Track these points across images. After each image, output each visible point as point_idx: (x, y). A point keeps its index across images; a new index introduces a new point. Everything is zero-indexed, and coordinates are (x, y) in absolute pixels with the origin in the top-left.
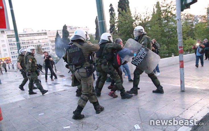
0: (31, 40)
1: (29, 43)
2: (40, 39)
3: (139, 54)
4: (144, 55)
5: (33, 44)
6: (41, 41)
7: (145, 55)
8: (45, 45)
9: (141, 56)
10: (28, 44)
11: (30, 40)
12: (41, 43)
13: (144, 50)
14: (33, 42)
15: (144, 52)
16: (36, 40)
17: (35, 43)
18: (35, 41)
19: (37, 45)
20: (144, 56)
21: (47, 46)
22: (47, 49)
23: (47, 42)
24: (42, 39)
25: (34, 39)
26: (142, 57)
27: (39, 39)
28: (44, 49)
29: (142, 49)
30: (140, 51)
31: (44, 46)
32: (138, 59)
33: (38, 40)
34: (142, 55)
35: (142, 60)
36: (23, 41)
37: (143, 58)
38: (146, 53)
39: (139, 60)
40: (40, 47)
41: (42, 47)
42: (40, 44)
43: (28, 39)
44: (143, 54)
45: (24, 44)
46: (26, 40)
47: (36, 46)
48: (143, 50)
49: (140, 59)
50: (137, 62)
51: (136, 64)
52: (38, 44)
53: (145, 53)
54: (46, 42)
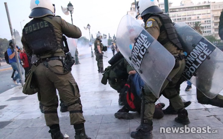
0: (189, 15)
1: (185, 19)
2: (201, 14)
3: (193, 54)
4: (202, 57)
5: (191, 20)
6: (200, 17)
7: (205, 57)
8: (205, 22)
9: (195, 59)
10: (185, 21)
11: (187, 16)
12: (201, 19)
13: (205, 47)
14: (190, 18)
15: (204, 52)
16: (194, 15)
17: (193, 20)
18: (193, 17)
19: (196, 23)
20: (202, 59)
21: (208, 24)
22: (207, 28)
23: (209, 18)
24: (203, 14)
25: (192, 14)
26: (197, 60)
27: (199, 14)
28: (203, 27)
29: (200, 45)
30: (196, 47)
31: (205, 24)
32: (190, 64)
33: (197, 16)
34: (198, 56)
35: (197, 67)
36: (179, 16)
37: (200, 62)
38: (208, 54)
39: (192, 67)
40: (199, 25)
41: (201, 25)
42: (199, 21)
43: (185, 15)
44: (202, 54)
45: (179, 20)
46: (182, 16)
47: (193, 23)
48: (203, 46)
49: (193, 64)
50: (188, 70)
51: (187, 74)
52: (197, 21)
53: (204, 54)
54: (207, 19)
